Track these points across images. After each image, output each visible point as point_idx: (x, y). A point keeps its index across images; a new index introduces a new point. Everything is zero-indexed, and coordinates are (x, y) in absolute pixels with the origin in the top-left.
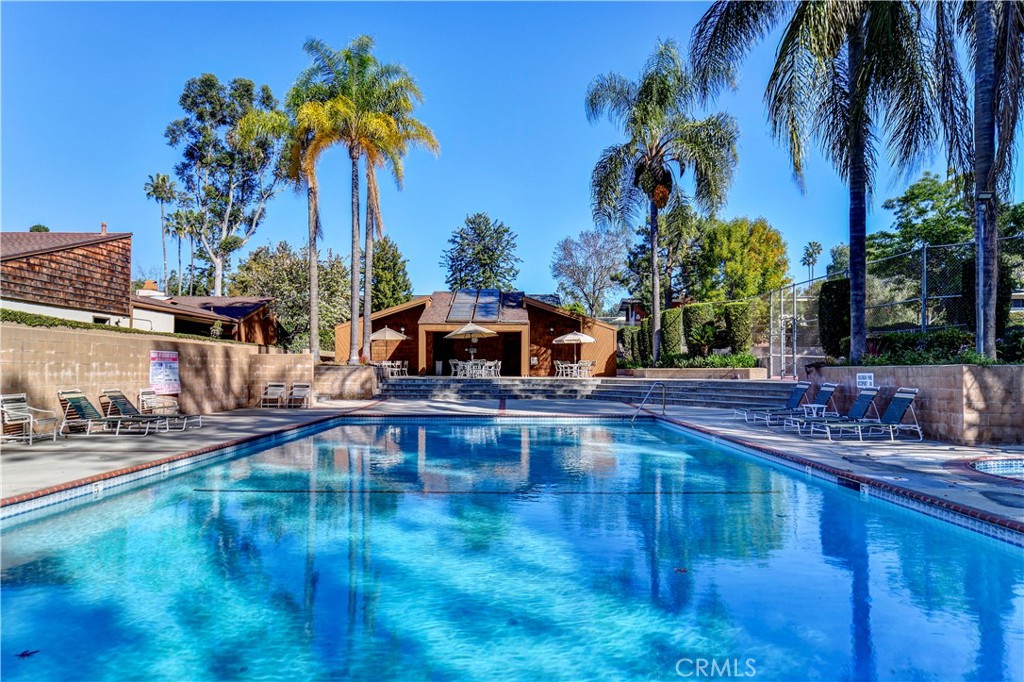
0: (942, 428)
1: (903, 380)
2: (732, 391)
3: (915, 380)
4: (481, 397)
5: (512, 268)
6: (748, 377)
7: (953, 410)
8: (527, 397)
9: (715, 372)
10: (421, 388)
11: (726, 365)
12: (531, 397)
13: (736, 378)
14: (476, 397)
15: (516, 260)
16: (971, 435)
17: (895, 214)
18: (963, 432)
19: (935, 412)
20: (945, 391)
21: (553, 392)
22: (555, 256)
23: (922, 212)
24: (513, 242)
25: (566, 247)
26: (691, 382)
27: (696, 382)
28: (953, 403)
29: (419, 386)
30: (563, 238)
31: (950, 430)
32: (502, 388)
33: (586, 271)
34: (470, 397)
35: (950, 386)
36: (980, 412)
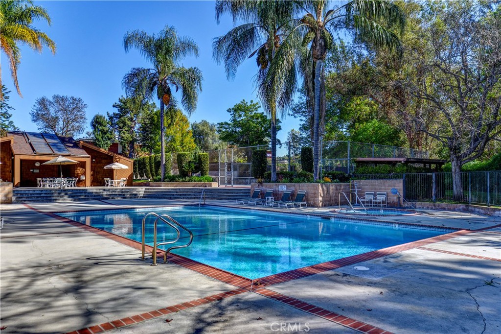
0: (312, 203)
1: (298, 188)
2: (219, 192)
3: (302, 188)
4: (85, 199)
5: (6, 112)
6: (211, 186)
7: (316, 197)
8: (112, 198)
9: (197, 184)
10: (42, 195)
11: (201, 181)
12: (114, 198)
13: (206, 186)
14: (82, 199)
15: (9, 108)
16: (320, 204)
17: (231, 115)
18: (319, 204)
19: (309, 198)
20: (313, 191)
21: (124, 195)
22: (34, 108)
23: (240, 116)
24: (6, 95)
25: (42, 102)
26: (197, 189)
27: (199, 189)
28: (315, 195)
29: (40, 194)
30: (40, 97)
31: (315, 203)
32: (94, 194)
33: (56, 119)
34: (79, 200)
35: (315, 190)
36: (322, 197)
